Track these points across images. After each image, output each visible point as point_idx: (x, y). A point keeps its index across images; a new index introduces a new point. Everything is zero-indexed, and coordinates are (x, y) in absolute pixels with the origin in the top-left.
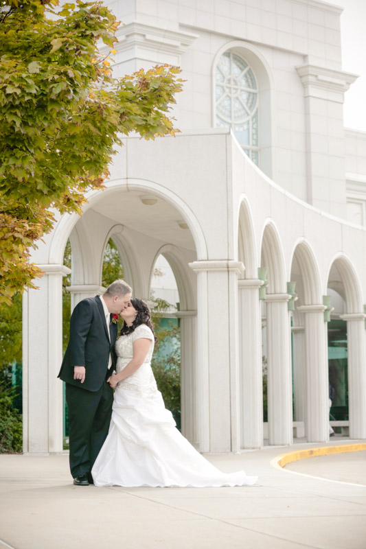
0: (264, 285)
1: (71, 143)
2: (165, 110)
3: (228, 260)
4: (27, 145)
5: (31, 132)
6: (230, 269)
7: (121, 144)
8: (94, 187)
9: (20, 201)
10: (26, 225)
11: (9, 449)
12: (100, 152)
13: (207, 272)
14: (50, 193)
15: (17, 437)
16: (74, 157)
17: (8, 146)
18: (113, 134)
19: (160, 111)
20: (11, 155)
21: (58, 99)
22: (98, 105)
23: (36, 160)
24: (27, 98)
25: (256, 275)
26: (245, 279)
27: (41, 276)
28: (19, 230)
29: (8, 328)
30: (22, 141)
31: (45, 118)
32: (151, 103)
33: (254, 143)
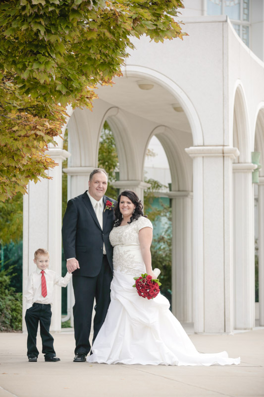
0: (257, 169)
1: (87, 47)
2: (174, 15)
3: (224, 146)
4: (49, 51)
5: (53, 39)
6: (225, 155)
7: (133, 47)
8: (104, 84)
9: (38, 100)
10: (47, 124)
11: (7, 327)
12: (114, 56)
13: (203, 157)
14: (68, 94)
15: (15, 315)
16: (89, 59)
17: (31, 51)
18: (126, 38)
19: (169, 15)
20: (35, 60)
21: (79, 9)
22: (113, 12)
23: (57, 63)
24: (51, 9)
25: (249, 159)
26: (239, 163)
27: (53, 167)
28: (40, 128)
29: (6, 208)
30: (45, 47)
31: (67, 27)
32: (161, 8)
33: (245, 18)
